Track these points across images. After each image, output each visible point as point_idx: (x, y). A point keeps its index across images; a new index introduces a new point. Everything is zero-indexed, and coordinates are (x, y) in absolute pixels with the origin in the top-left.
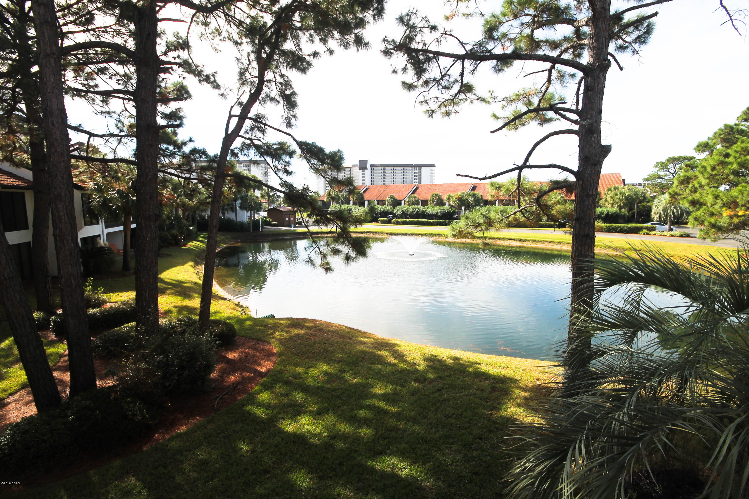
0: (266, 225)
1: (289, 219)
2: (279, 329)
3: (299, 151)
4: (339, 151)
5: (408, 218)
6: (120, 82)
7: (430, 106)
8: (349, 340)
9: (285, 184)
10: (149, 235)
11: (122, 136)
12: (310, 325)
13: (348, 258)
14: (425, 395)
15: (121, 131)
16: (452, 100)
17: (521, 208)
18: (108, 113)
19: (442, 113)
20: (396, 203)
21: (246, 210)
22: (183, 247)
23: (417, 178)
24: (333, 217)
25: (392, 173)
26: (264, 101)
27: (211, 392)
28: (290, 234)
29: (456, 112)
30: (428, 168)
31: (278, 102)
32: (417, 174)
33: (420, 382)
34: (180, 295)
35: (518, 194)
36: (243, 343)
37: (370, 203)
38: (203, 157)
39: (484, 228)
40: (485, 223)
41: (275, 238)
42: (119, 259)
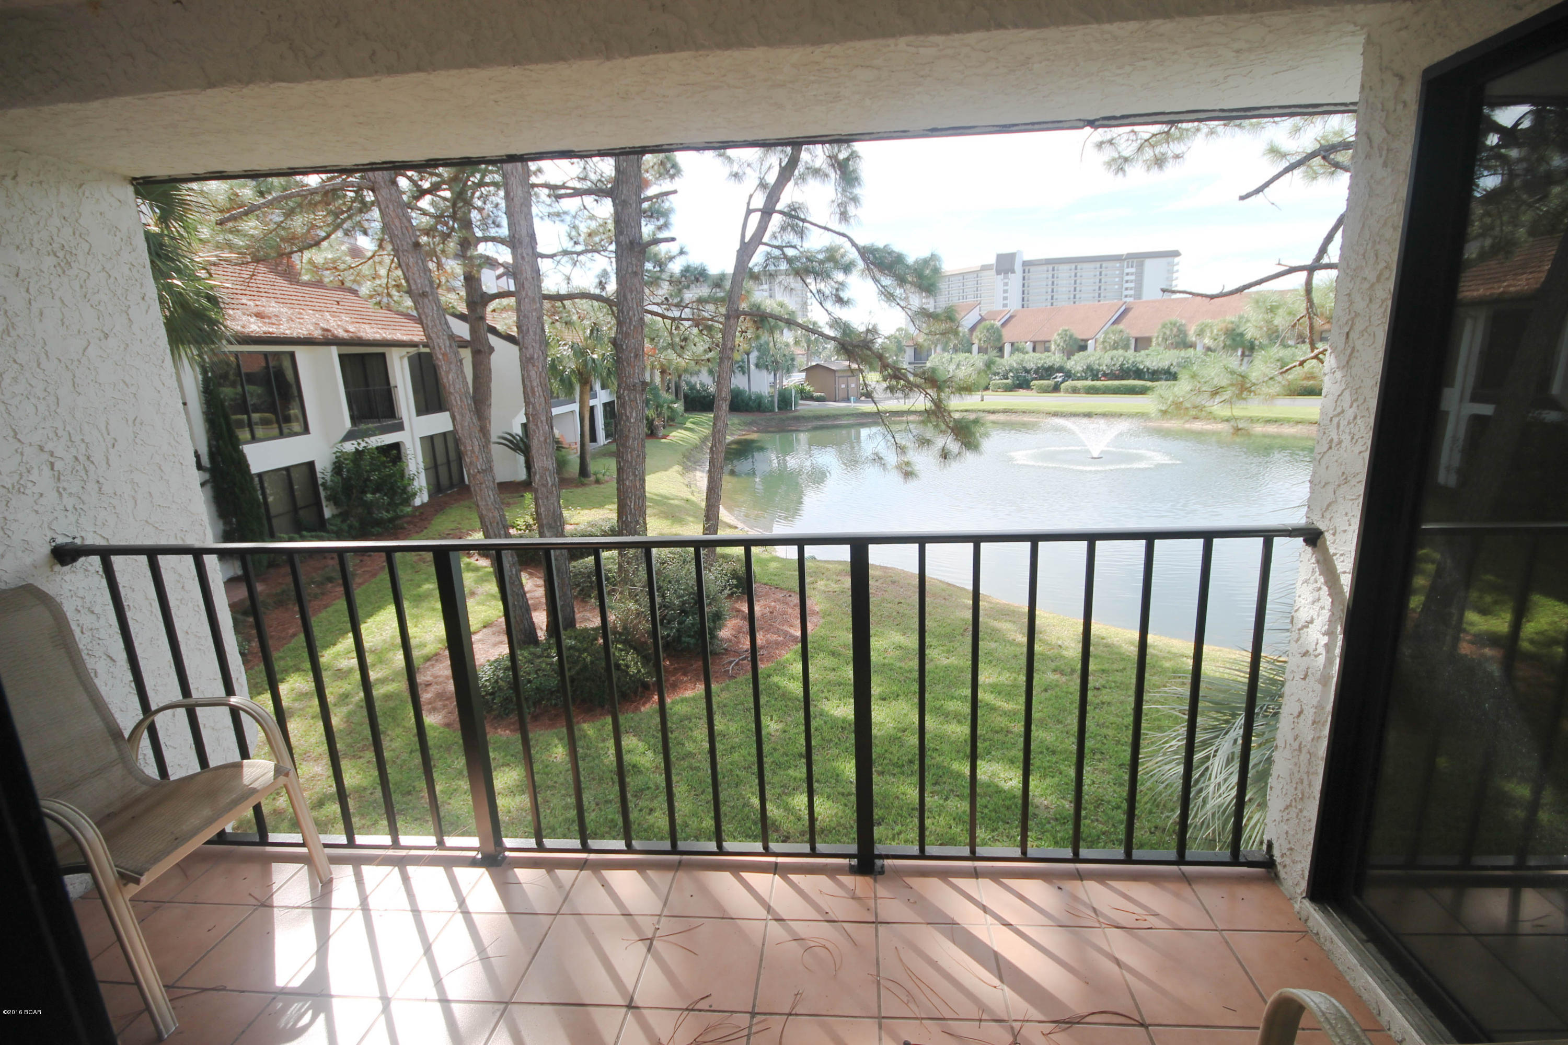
0: (802, 399)
1: (847, 386)
2: (824, 576)
3: (861, 264)
4: (933, 257)
5: (1099, 379)
7: (1120, 149)
9: (836, 323)
10: (634, 414)
11: (579, 254)
12: (881, 573)
13: (945, 455)
14: (1067, 692)
15: (576, 243)
16: (1168, 133)
17: (1316, 352)
18: (558, 215)
19: (1145, 161)
20: (1076, 347)
21: (767, 369)
22: (663, 440)
23: (1132, 285)
24: (919, 381)
25: (1073, 278)
26: (802, 177)
27: (723, 654)
28: (848, 415)
29: (1177, 157)
30: (1163, 261)
31: (827, 175)
32: (1132, 278)
33: (1062, 673)
34: (666, 517)
35: (1308, 322)
36: (767, 594)
37: (1015, 348)
38: (701, 279)
39: (1231, 398)
40: (1232, 385)
41: (821, 423)
42: (574, 458)
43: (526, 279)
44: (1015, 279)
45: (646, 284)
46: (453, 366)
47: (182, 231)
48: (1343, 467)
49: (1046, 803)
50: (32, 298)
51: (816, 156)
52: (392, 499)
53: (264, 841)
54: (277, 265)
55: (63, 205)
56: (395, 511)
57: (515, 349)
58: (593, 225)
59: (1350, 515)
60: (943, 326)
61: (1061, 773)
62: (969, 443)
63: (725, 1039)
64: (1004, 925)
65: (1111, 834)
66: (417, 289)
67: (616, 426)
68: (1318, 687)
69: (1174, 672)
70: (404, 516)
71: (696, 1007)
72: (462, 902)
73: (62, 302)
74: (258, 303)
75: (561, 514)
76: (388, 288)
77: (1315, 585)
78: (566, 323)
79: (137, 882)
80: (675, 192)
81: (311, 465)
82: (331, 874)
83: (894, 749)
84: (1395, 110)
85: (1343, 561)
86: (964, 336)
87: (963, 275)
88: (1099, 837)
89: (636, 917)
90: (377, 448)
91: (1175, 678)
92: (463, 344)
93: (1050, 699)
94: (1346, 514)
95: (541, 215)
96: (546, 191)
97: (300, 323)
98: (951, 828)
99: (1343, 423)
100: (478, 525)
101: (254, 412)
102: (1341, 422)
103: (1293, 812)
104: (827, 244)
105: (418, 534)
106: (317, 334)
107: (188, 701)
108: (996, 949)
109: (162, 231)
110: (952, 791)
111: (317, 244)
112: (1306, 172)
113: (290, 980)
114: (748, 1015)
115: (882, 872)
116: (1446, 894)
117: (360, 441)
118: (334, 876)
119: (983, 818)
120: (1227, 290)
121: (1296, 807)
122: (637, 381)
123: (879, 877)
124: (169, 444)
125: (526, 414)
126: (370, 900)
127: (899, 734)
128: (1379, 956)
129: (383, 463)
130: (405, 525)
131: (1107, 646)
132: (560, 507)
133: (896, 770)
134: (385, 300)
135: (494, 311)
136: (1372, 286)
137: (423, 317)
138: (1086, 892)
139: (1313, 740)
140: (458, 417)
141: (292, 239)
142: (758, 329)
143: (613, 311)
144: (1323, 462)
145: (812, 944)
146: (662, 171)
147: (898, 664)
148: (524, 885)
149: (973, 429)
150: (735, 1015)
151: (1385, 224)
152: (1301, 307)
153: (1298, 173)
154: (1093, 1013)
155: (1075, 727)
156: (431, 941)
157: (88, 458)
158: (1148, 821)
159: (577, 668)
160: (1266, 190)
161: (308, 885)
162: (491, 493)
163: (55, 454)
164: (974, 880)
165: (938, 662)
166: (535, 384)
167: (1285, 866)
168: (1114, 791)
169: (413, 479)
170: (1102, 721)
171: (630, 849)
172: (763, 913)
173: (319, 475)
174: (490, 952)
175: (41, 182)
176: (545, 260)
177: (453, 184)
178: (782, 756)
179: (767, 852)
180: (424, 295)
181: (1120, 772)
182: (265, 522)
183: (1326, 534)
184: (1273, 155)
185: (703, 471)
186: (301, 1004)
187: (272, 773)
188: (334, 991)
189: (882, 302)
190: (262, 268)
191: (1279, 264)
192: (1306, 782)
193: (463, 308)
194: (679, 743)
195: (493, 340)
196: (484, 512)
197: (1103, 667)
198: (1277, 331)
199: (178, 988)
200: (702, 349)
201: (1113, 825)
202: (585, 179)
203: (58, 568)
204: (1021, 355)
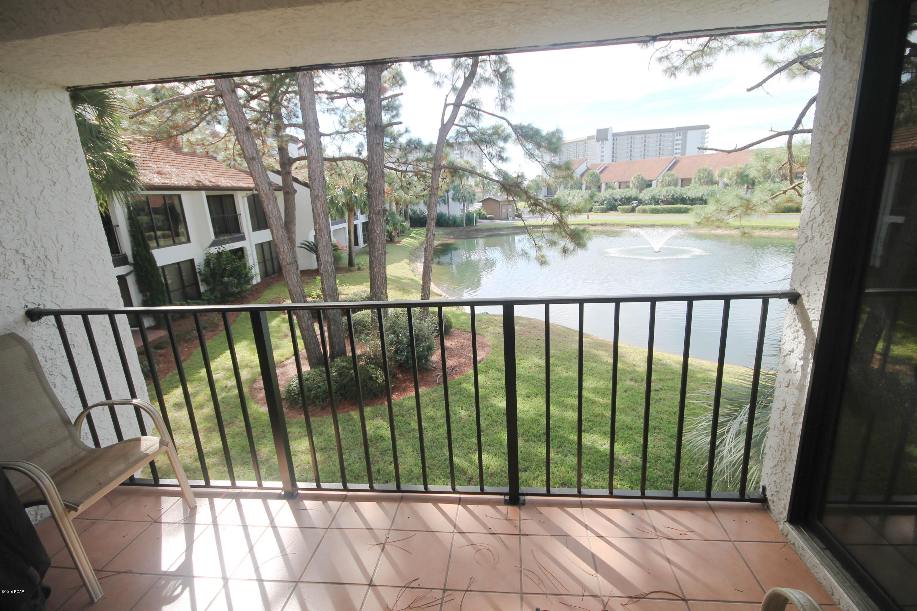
0: (480, 218)
1: (507, 211)
2: (493, 324)
3: (514, 136)
4: (558, 131)
5: (659, 204)
6: (342, 76)
7: (673, 61)
8: (564, 339)
9: (499, 172)
10: (379, 229)
11: (345, 133)
12: (525, 322)
13: (565, 251)
15: (344, 127)
16: (702, 51)
17: (794, 185)
18: (333, 110)
19: (688, 69)
20: (645, 185)
21: (459, 201)
22: (398, 244)
23: (680, 147)
24: (549, 206)
25: (643, 143)
26: (478, 84)
27: (433, 370)
28: (507, 228)
29: (708, 65)
30: (698, 132)
31: (493, 82)
32: (680, 142)
33: (636, 381)
34: (400, 290)
35: (789, 167)
36: (459, 335)
37: (608, 186)
38: (419, 147)
39: (740, 214)
40: (741, 206)
41: (491, 233)
42: (345, 256)
43: (313, 148)
44: (608, 145)
45: (386, 150)
46: (271, 201)
47: (111, 123)
48: (815, 253)
49: (625, 458)
50: (8, 161)
51: (486, 70)
52: (239, 280)
53: (157, 484)
54: (168, 143)
55: (25, 104)
56: (241, 288)
57: (308, 190)
58: (354, 115)
59: (819, 284)
60: (564, 173)
61: (635, 441)
62: (580, 243)
63: (427, 606)
64: (598, 537)
65: (665, 477)
66: (249, 155)
67: (368, 236)
68: (797, 392)
69: (704, 380)
70: (246, 291)
71: (410, 586)
72: (272, 521)
73: (27, 162)
74: (158, 166)
75: (337, 288)
76: (234, 156)
77: (796, 328)
78: (339, 175)
79: (76, 510)
80: (401, 94)
81: (192, 261)
82: (196, 503)
83: (535, 426)
84: (852, 22)
85: (814, 313)
86: (577, 179)
87: (576, 142)
88: (657, 479)
89: (375, 530)
90: (230, 251)
91: (704, 384)
92: (278, 189)
93: (628, 397)
94: (816, 283)
95: (323, 110)
96: (325, 96)
97: (183, 177)
98: (568, 473)
99: (815, 226)
100: (288, 295)
101: (159, 230)
102: (814, 225)
103: (779, 469)
104: (494, 124)
105: (255, 300)
106: (193, 184)
107: (110, 402)
108: (593, 551)
109: (100, 123)
110: (569, 451)
111: (192, 130)
112: (789, 73)
113: (170, 567)
114: (442, 591)
115: (524, 503)
116: (875, 520)
117: (220, 247)
118: (197, 504)
119: (587, 467)
120: (738, 147)
121: (781, 466)
122: (380, 209)
123: (522, 507)
124: (95, 248)
125: (315, 229)
126: (218, 519)
127: (538, 418)
128: (833, 558)
129: (234, 259)
130: (247, 296)
131: (663, 365)
132: (336, 285)
133: (536, 439)
134: (232, 163)
135: (296, 168)
136: (836, 137)
137: (253, 172)
138: (649, 516)
139: (792, 425)
140: (275, 231)
141: (176, 127)
142: (453, 176)
143: (366, 167)
144: (802, 251)
145: (480, 547)
146: (394, 82)
147: (537, 376)
148: (309, 511)
149: (582, 236)
150: (433, 591)
151: (844, 97)
152: (785, 158)
153: (784, 74)
154: (653, 592)
155: (643, 414)
156: (253, 544)
157: (46, 257)
158: (688, 470)
159: (347, 379)
160: (764, 85)
161: (182, 510)
162: (295, 276)
163: (26, 255)
164: (580, 509)
165: (561, 375)
166: (320, 211)
167: (773, 502)
168: (667, 452)
169: (251, 269)
170: (660, 410)
171: (372, 489)
172: (451, 528)
173: (197, 267)
174: (288, 550)
175: (11, 90)
176: (325, 137)
177: (269, 92)
178: (468, 430)
179: (454, 491)
180: (253, 159)
181: (671, 440)
182: (166, 295)
183: (803, 296)
184: (768, 63)
185: (421, 263)
186: (175, 582)
187: (158, 444)
188: (195, 574)
189: (527, 159)
190: (160, 145)
191: (771, 131)
192: (787, 451)
193: (278, 167)
194: (407, 423)
195: (296, 185)
196: (292, 288)
197: (660, 378)
198: (769, 173)
199: (104, 571)
200: (420, 189)
201: (667, 472)
202: (348, 88)
203: (30, 323)
204: (612, 191)
